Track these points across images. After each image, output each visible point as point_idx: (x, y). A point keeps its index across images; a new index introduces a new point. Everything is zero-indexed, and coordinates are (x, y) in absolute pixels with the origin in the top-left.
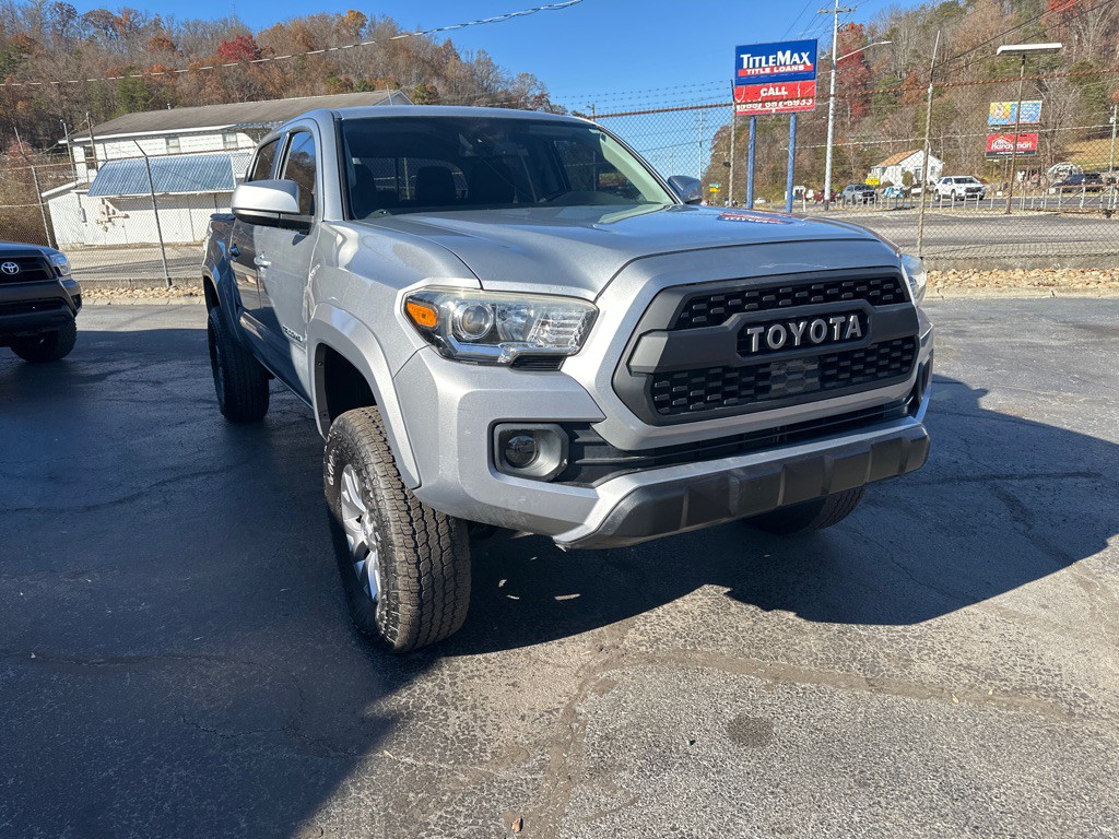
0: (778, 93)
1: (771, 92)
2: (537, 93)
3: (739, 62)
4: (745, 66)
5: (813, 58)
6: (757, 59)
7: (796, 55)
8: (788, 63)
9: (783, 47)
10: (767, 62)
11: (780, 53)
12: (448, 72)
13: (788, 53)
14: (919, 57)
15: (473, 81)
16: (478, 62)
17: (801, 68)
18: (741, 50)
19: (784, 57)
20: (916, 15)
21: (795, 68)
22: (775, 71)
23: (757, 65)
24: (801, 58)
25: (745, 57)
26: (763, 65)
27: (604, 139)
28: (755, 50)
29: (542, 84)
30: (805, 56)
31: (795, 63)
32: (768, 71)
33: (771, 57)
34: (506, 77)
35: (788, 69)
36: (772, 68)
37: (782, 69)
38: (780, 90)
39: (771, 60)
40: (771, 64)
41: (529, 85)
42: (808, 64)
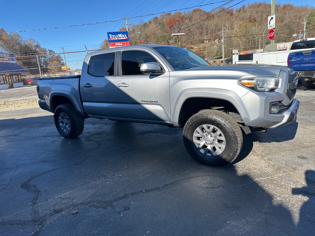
0: (120, 45)
1: (118, 44)
2: (36, 44)
3: (109, 37)
4: (111, 37)
5: (127, 36)
6: (113, 36)
7: (123, 35)
8: (121, 37)
9: (120, 33)
10: (116, 37)
11: (119, 35)
12: (3, 38)
13: (121, 34)
14: (141, 36)
15: (12, 41)
16: (14, 35)
17: (125, 38)
18: (109, 33)
19: (120, 35)
20: (138, 26)
21: (123, 38)
22: (118, 39)
23: (114, 37)
24: (124, 36)
25: (110, 35)
26: (115, 37)
27: (189, 52)
28: (113, 33)
29: (37, 42)
30: (125, 35)
31: (123, 37)
32: (116, 39)
33: (117, 35)
34: (24, 40)
35: (122, 38)
36: (118, 38)
37: (120, 39)
38: (120, 44)
39: (117, 36)
40: (117, 37)
41: (33, 42)
42: (126, 37)
